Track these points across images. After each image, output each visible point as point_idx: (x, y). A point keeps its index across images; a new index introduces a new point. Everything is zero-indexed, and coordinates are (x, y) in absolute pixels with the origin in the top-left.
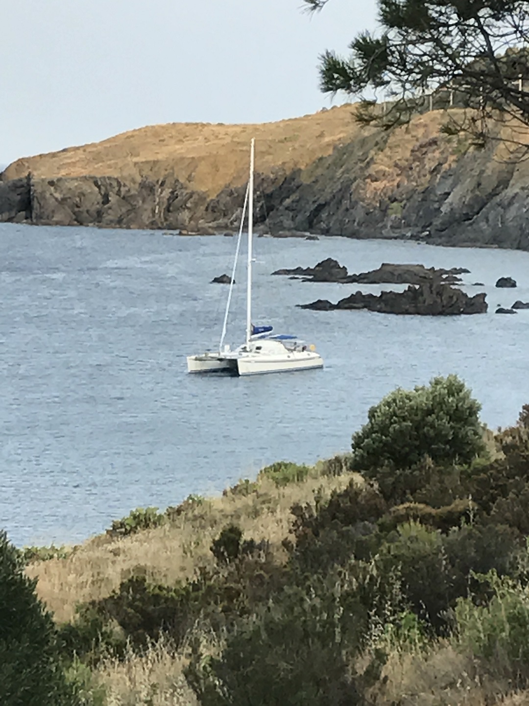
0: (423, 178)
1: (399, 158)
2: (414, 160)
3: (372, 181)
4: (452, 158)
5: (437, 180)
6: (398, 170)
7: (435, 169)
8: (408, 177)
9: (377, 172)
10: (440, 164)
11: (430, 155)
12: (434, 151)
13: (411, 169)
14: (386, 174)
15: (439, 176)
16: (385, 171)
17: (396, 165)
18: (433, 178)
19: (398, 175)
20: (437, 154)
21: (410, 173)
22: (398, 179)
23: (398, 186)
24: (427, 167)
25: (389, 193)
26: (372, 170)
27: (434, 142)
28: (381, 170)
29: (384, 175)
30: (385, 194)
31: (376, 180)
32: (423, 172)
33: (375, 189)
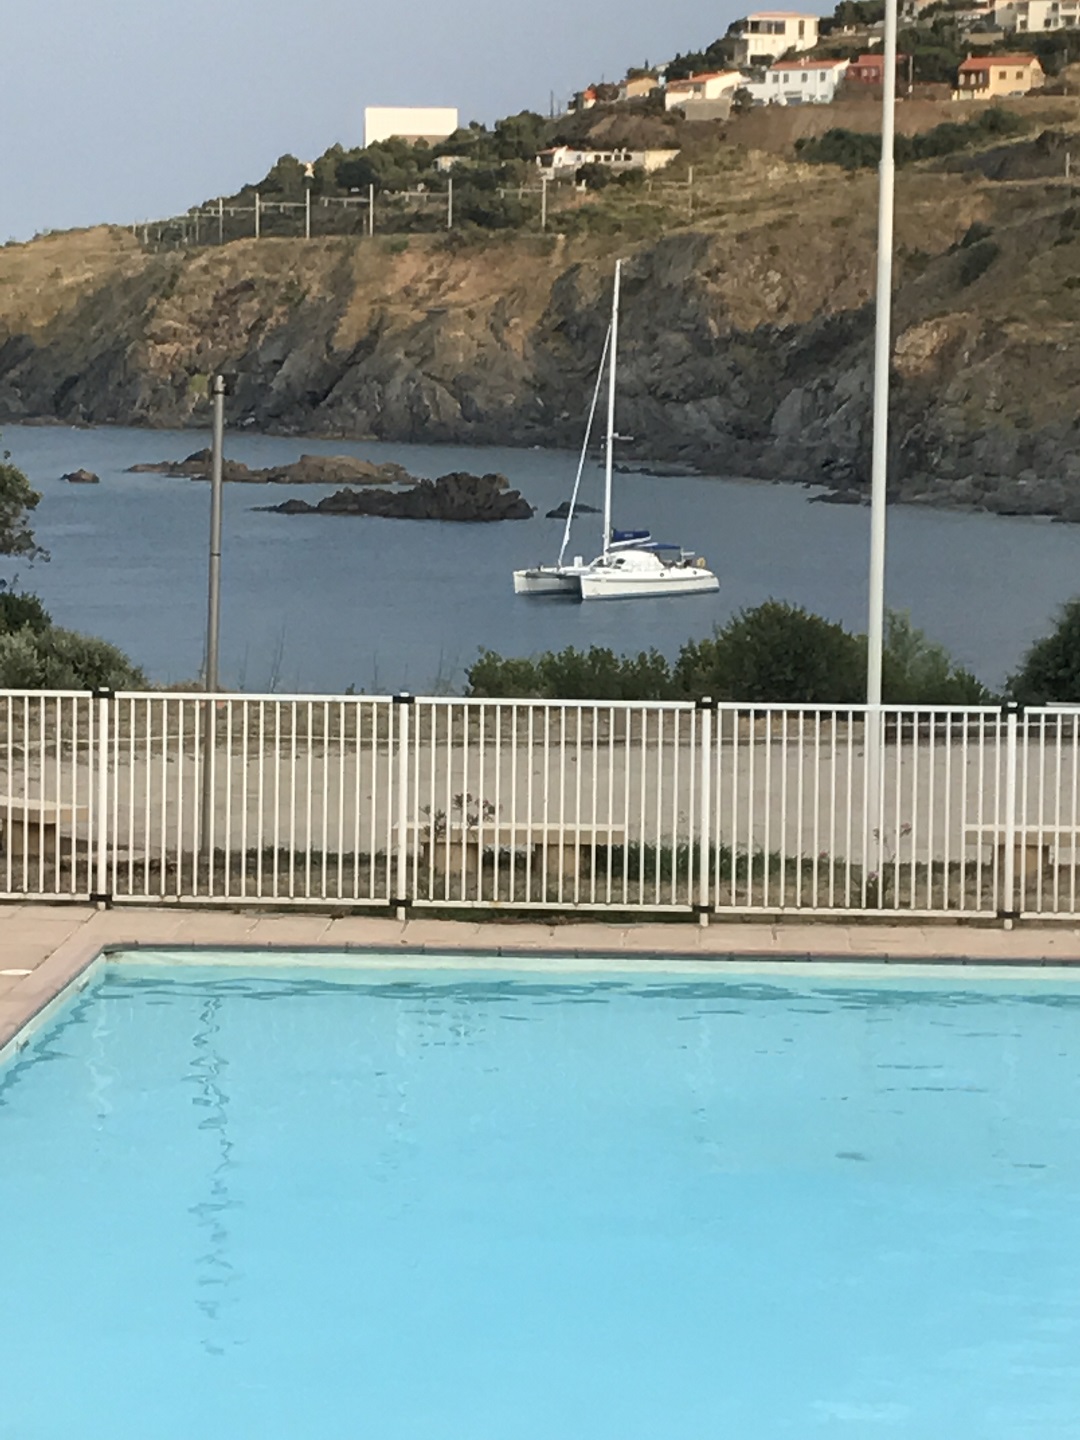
0: (236, 339)
1: (195, 309)
2: (220, 313)
3: (157, 343)
4: (279, 310)
5: (260, 343)
6: (196, 327)
7: (254, 327)
8: (213, 337)
9: (164, 330)
10: (262, 319)
11: (243, 306)
12: (250, 300)
13: (216, 325)
14: (178, 332)
15: (262, 337)
16: (175, 329)
17: (191, 320)
18: (253, 338)
19: (196, 335)
20: (255, 304)
21: (216, 330)
22: (198, 341)
23: (199, 351)
24: (241, 322)
25: (186, 362)
26: (155, 326)
27: (248, 286)
28: (169, 327)
29: (175, 334)
30: (180, 363)
31: (163, 342)
32: (235, 331)
33: (162, 354)
